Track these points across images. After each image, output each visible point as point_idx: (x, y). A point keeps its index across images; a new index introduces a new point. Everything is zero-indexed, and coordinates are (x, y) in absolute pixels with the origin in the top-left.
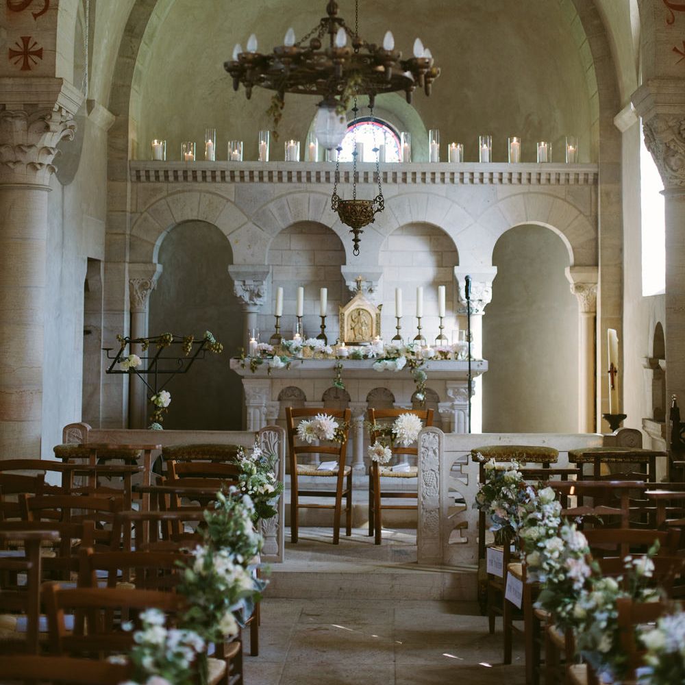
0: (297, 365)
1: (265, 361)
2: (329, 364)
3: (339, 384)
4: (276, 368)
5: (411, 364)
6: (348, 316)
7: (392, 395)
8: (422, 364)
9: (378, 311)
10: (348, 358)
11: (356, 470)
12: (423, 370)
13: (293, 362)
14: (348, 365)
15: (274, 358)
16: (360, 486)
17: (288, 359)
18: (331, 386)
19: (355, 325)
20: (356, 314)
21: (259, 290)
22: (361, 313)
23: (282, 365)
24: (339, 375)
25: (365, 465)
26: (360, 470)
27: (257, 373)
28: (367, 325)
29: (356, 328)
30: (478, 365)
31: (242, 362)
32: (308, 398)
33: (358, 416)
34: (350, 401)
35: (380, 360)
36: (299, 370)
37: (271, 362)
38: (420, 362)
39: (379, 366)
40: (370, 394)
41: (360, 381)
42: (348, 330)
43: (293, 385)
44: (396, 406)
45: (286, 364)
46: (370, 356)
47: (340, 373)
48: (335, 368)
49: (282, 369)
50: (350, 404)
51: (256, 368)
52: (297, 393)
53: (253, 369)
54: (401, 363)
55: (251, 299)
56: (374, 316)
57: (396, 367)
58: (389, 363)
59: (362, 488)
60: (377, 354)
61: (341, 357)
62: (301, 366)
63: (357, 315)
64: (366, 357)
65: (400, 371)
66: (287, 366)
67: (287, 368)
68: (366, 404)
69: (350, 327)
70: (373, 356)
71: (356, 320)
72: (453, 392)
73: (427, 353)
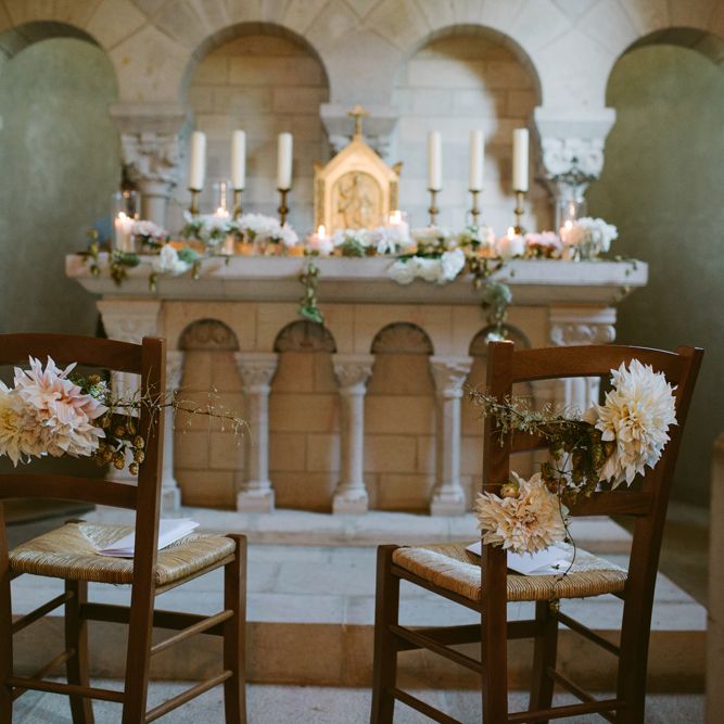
0: (215, 268)
1: (143, 259)
2: (289, 267)
3: (310, 310)
4: (168, 275)
5: (475, 268)
6: (334, 186)
7: (427, 339)
8: (499, 267)
9: (393, 176)
10: (332, 254)
11: (347, 501)
12: (502, 281)
13: (207, 263)
14: (330, 269)
15: (163, 251)
16: (357, 538)
17: (196, 255)
18: (294, 317)
19: (347, 206)
20: (348, 183)
21: (166, 153)
22: (359, 179)
23: (181, 266)
24: (311, 292)
25: (367, 489)
26: (355, 502)
27: (126, 287)
28: (370, 204)
29: (347, 211)
30: (627, 273)
31: (91, 261)
32: (242, 345)
33: (353, 383)
34: (335, 351)
35: (405, 258)
36: (223, 281)
37: (155, 260)
38: (494, 264)
39: (401, 270)
40: (377, 338)
41: (358, 306)
42: (332, 215)
43: (209, 315)
44: (437, 364)
45: (191, 266)
46: (381, 248)
47: (312, 286)
48: (301, 277)
49: (182, 276)
50: (335, 358)
51: (123, 274)
52: (220, 333)
53: (117, 277)
54: (453, 263)
55: (153, 170)
56: (385, 186)
57: (442, 271)
58: (426, 264)
59: (362, 543)
60: (397, 247)
61: (315, 253)
62: (224, 272)
63: (351, 183)
64: (371, 251)
65: (449, 282)
66: (193, 271)
67: (193, 275)
68: (372, 359)
69: (336, 209)
70: (388, 251)
71: (349, 195)
72: (564, 334)
73: (508, 245)
